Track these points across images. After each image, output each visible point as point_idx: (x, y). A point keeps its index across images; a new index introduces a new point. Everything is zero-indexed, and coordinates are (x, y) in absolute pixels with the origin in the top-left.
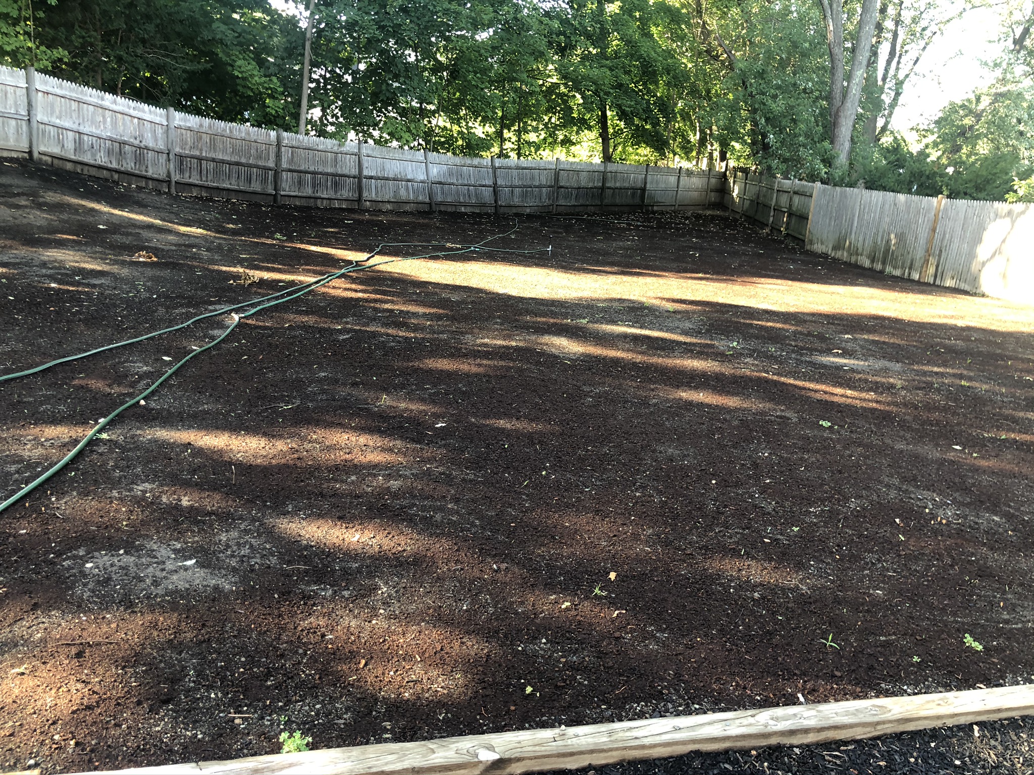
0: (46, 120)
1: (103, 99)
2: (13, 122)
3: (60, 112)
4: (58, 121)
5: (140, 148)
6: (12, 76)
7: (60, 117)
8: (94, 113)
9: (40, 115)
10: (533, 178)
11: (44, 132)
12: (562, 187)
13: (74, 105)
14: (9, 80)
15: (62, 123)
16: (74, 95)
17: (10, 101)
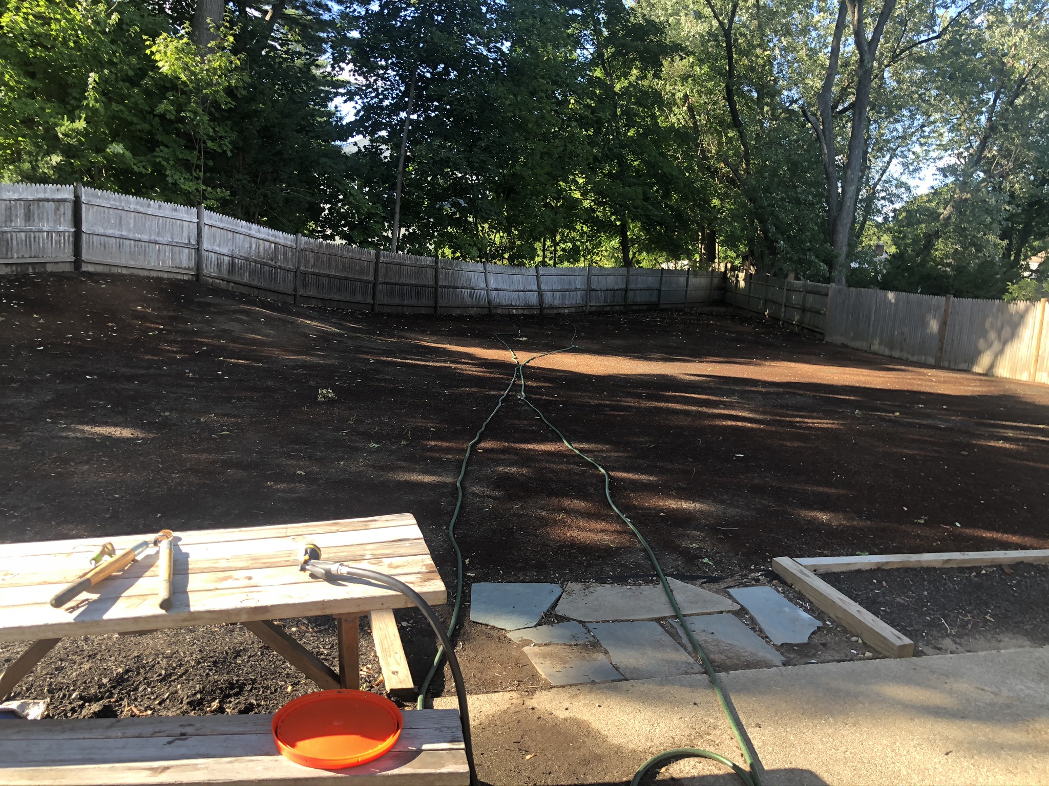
0: (210, 248)
1: (250, 229)
2: (186, 251)
3: (220, 241)
4: (218, 248)
5: (276, 268)
6: (187, 213)
7: (219, 246)
8: (244, 241)
9: (206, 245)
10: (570, 283)
11: (207, 257)
12: (594, 290)
13: (230, 234)
14: (186, 217)
15: (221, 250)
16: (230, 227)
17: (185, 234)
